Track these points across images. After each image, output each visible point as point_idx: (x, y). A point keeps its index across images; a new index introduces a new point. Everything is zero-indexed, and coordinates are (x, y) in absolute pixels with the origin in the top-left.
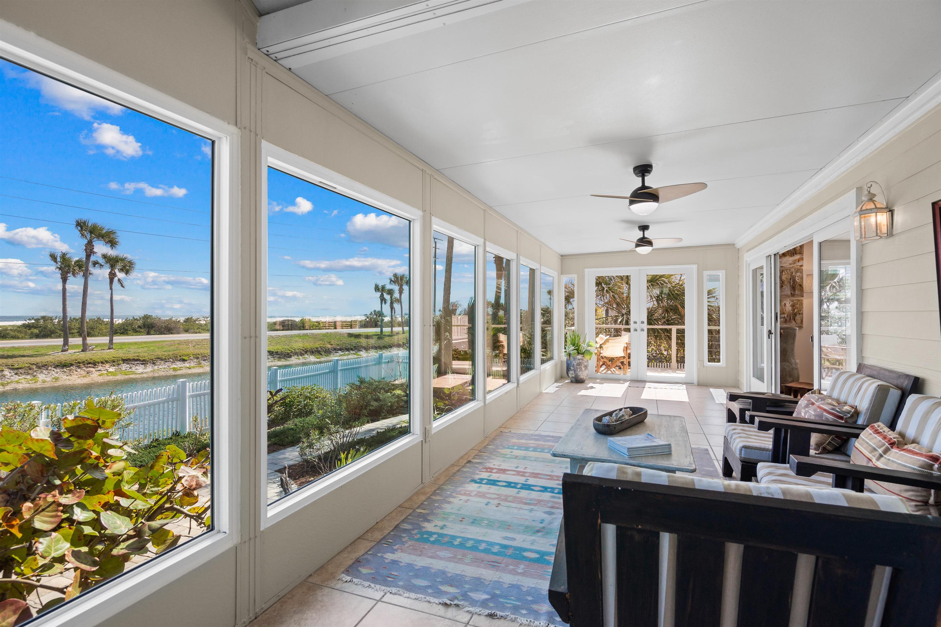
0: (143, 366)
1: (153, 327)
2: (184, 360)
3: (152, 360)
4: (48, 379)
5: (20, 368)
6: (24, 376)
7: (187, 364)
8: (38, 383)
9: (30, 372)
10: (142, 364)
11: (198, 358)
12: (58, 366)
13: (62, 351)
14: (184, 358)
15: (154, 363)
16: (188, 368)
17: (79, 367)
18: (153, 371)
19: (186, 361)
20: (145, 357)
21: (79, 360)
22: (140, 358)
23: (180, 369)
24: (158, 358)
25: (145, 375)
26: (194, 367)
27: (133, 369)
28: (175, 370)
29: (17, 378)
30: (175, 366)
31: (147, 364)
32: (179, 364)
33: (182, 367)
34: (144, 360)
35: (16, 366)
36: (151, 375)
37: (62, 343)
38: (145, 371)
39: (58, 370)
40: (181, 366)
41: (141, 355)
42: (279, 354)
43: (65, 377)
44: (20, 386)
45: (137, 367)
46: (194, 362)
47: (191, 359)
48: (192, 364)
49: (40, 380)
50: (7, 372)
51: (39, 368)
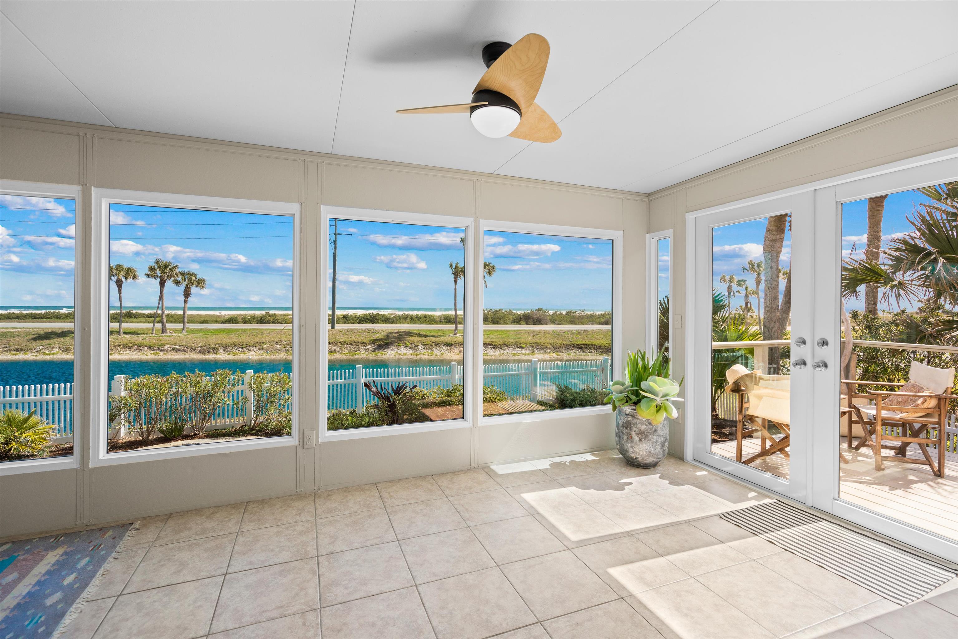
0: (494, 350)
1: (530, 318)
2: (522, 348)
3: (500, 345)
4: (438, 354)
5: (427, 345)
6: (427, 350)
7: (523, 351)
8: (433, 356)
9: (431, 347)
10: (494, 348)
11: (532, 347)
12: (445, 345)
13: (454, 334)
14: (523, 345)
15: (501, 348)
16: (524, 354)
17: (456, 347)
18: (500, 355)
19: (524, 348)
20: (496, 342)
21: (457, 342)
22: (493, 343)
23: (518, 355)
24: (505, 344)
25: (493, 357)
26: (528, 354)
27: (487, 351)
28: (514, 355)
29: (423, 351)
30: (515, 352)
31: (497, 348)
32: (518, 351)
33: (520, 354)
34: (495, 345)
35: (425, 343)
36: (497, 357)
37: (454, 328)
38: (494, 354)
39: (445, 348)
40: (520, 352)
41: (494, 341)
42: (602, 349)
43: (447, 353)
44: (424, 357)
45: (490, 351)
46: (529, 350)
47: (528, 347)
48: (528, 352)
49: (435, 353)
50: (420, 347)
51: (436, 345)
